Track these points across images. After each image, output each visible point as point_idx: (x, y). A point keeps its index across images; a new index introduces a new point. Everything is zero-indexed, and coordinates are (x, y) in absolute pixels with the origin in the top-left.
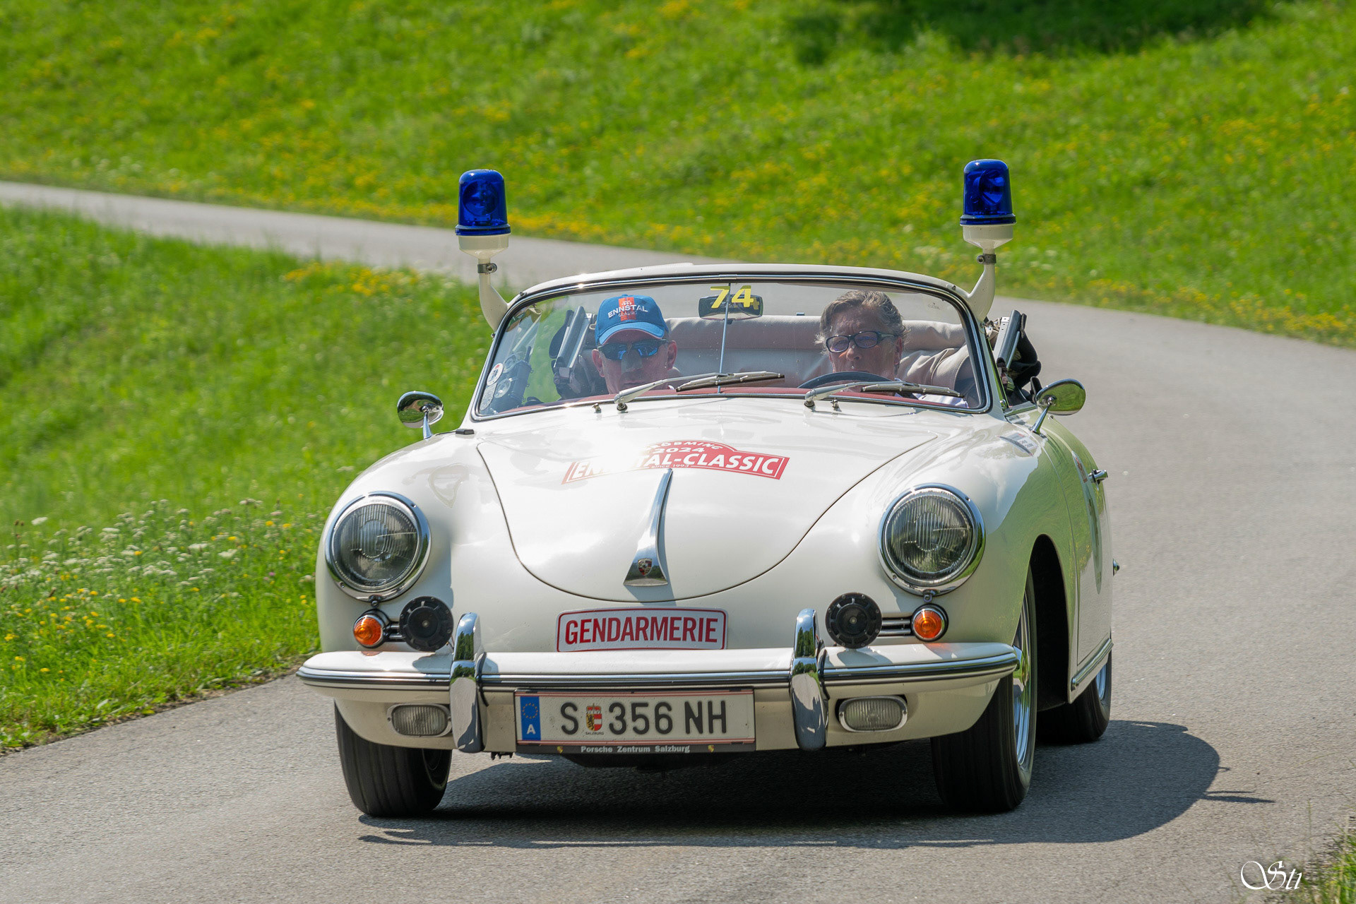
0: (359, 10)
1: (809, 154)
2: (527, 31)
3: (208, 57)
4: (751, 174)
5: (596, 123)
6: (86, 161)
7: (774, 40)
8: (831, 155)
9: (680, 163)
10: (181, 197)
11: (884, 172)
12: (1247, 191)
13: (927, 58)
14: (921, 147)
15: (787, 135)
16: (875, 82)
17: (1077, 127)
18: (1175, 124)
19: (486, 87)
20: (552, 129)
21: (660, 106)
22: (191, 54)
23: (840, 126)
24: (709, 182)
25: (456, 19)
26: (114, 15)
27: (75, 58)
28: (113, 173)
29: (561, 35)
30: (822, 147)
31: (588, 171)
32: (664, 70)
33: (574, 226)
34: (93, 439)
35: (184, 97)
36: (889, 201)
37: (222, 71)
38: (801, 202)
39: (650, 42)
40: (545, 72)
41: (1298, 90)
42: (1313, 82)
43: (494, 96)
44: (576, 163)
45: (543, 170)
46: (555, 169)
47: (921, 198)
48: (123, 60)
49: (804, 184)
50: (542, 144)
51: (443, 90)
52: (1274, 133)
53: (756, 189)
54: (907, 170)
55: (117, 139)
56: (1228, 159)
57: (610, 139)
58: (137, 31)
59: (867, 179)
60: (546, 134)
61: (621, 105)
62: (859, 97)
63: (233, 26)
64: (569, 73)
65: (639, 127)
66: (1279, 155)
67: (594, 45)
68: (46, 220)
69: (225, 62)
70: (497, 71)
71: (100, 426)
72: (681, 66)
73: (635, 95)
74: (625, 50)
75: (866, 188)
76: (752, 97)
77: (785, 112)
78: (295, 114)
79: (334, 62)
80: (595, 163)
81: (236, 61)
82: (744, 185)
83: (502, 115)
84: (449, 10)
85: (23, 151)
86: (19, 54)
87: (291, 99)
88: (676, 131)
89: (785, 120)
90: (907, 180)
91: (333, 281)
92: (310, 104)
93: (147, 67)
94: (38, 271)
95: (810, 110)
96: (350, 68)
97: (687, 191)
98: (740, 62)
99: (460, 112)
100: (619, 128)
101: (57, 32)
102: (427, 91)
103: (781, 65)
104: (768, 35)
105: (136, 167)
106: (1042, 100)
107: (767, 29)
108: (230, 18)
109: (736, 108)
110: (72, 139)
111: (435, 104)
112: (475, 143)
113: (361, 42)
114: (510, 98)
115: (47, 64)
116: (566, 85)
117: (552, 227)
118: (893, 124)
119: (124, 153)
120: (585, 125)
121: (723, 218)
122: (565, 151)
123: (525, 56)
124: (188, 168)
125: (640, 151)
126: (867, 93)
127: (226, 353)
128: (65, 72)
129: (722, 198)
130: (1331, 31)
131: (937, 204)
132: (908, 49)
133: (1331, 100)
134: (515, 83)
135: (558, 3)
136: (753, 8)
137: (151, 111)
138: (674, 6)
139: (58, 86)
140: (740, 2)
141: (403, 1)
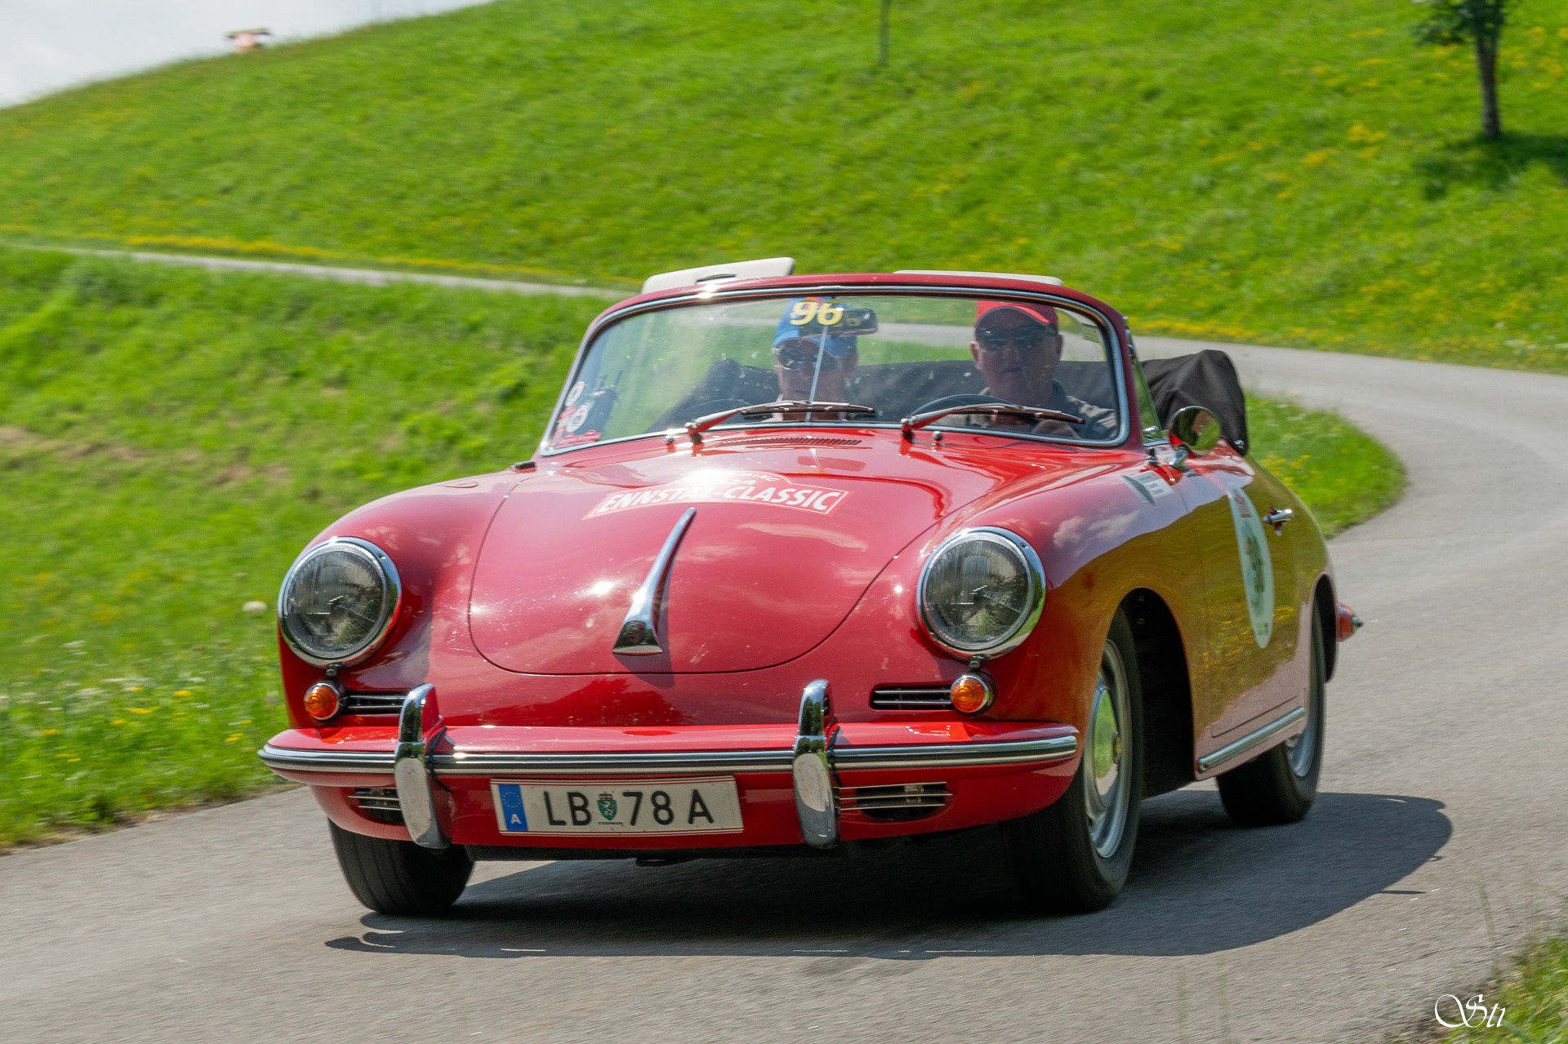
0: (1063, 165)
1: (1423, 272)
2: (1199, 180)
3: (942, 206)
4: (1375, 288)
5: (1251, 251)
7: (1395, 183)
8: (1440, 272)
9: (1318, 281)
11: (1483, 285)
13: (1517, 194)
14: (1514, 264)
15: (1405, 257)
16: (1477, 214)
19: (1162, 225)
20: (1216, 257)
21: (1303, 237)
22: (928, 203)
23: (1448, 249)
24: (1341, 295)
25: (1140, 171)
27: (838, 209)
29: (1223, 181)
30: (1434, 265)
31: (1244, 289)
32: (1307, 208)
33: (1232, 331)
36: (1488, 307)
37: (955, 216)
38: (1415, 309)
39: (1295, 186)
40: (1210, 213)
43: (1170, 232)
44: (1235, 282)
45: (1208, 288)
46: (1218, 287)
47: (1514, 305)
48: (876, 210)
49: (1418, 296)
50: (1207, 268)
51: (1129, 228)
53: (1380, 300)
54: (1502, 283)
57: (1261, 264)
58: (887, 186)
59: (1470, 290)
60: (1212, 261)
61: (1272, 237)
62: (1464, 225)
63: (962, 181)
64: (1229, 212)
65: (1286, 253)
67: (1250, 189)
69: (956, 209)
70: (1172, 212)
72: (1320, 204)
73: (1283, 229)
74: (1275, 193)
75: (1469, 297)
76: (1377, 228)
77: (1404, 239)
78: (1010, 249)
79: (1043, 207)
80: (1250, 283)
81: (965, 208)
82: (1371, 298)
83: (1176, 247)
86: (795, 205)
87: (1008, 237)
88: (1317, 256)
89: (1403, 245)
90: (1502, 291)
92: (1022, 241)
93: (895, 215)
95: (1424, 236)
96: (1055, 213)
97: (1323, 303)
98: (1367, 202)
99: (1143, 244)
100: (1270, 255)
101: (825, 187)
102: (1117, 230)
103: (1401, 202)
104: (1389, 179)
107: (1389, 173)
108: (960, 174)
111: (1124, 239)
112: (1153, 269)
113: (1063, 192)
114: (1182, 233)
115: (814, 213)
116: (1228, 221)
117: (1212, 332)
118: (1492, 246)
120: (1242, 252)
121: (1352, 323)
122: (1225, 274)
123: (1195, 199)
125: (1287, 272)
126: (1470, 222)
128: (830, 219)
129: (1352, 308)
131: (1526, 309)
132: (1502, 186)
134: (1187, 221)
135: (1221, 158)
136: (1378, 157)
137: (898, 249)
138: (1314, 158)
139: (824, 231)
140: (1367, 154)
141: (1097, 159)
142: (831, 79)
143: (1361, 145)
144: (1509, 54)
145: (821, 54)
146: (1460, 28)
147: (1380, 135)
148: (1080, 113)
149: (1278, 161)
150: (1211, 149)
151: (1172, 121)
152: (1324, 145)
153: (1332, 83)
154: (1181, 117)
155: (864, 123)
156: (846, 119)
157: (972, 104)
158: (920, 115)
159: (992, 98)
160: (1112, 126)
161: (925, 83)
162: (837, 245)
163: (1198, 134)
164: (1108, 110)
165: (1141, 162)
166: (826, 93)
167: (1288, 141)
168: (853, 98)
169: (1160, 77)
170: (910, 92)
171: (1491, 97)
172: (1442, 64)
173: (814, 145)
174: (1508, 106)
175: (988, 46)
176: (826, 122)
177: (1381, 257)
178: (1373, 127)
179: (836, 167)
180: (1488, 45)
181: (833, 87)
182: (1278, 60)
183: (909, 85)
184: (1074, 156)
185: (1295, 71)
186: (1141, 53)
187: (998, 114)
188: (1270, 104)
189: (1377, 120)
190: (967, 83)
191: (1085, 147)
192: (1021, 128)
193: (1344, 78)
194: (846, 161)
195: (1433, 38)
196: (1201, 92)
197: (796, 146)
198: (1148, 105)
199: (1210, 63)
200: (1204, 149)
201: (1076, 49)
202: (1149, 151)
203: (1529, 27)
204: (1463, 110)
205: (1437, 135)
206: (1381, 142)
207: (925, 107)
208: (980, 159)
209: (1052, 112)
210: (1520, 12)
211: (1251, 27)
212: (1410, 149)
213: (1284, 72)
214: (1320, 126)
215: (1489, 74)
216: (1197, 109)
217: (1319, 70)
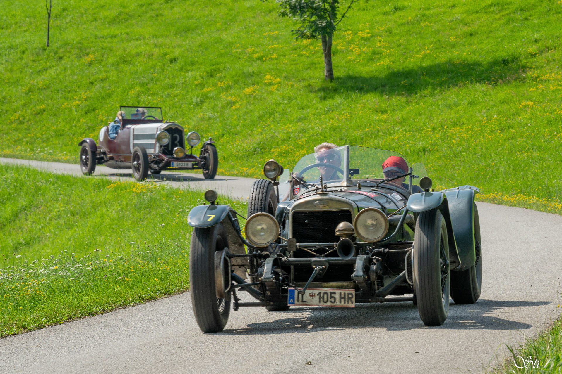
0: (133, 92)
1: (300, 143)
2: (194, 99)
3: (76, 111)
4: (278, 150)
5: (220, 133)
6: (32, 150)
9: (251, 147)
10: (68, 162)
12: (461, 152)
15: (291, 135)
16: (323, 116)
17: (398, 131)
18: (434, 129)
19: (180, 120)
20: (204, 135)
21: (244, 126)
22: (71, 110)
23: (311, 132)
24: (262, 153)
25: (169, 95)
26: (41, 97)
27: (28, 113)
28: (43, 153)
29: (208, 101)
30: (303, 140)
32: (246, 113)
34: (37, 247)
35: (68, 126)
37: (82, 116)
39: (240, 103)
40: (201, 115)
41: (479, 116)
42: (484, 113)
48: (45, 113)
49: (298, 153)
52: (470, 132)
53: (281, 155)
55: (44, 142)
56: (454, 141)
57: (226, 138)
58: (50, 101)
61: (229, 126)
62: (317, 121)
63: (86, 100)
64: (210, 115)
65: (237, 134)
66: (472, 139)
67: (220, 104)
68: (18, 169)
69: (83, 113)
70: (183, 114)
71: (39, 243)
72: (251, 111)
73: (235, 122)
74: (231, 106)
76: (278, 123)
81: (86, 113)
82: (276, 154)
84: (166, 93)
85: (9, 147)
86: (7, 111)
88: (250, 135)
89: (290, 130)
91: (125, 188)
93: (55, 115)
94: (15, 187)
95: (300, 126)
98: (274, 110)
100: (229, 134)
101: (21, 103)
104: (283, 100)
105: (51, 151)
106: (385, 121)
107: (283, 97)
108: (85, 97)
109: (272, 126)
110: (27, 142)
114: (189, 124)
115: (17, 115)
116: (210, 118)
118: (330, 131)
119: (47, 147)
123: (194, 108)
124: (70, 152)
125: (237, 142)
126: (320, 120)
127: (85, 215)
128: (24, 118)
130: (490, 95)
133: (491, 120)
134: (190, 118)
135: (205, 90)
136: (277, 90)
137: (56, 131)
138: (248, 90)
139: (21, 123)
140: (273, 88)
141: (149, 90)
142: (23, 52)
143: (270, 84)
144: (337, 43)
145: (18, 41)
146: (315, 31)
147: (278, 80)
148: (140, 69)
149: (232, 91)
150: (202, 86)
151: (183, 73)
152: (254, 84)
153: (256, 56)
154: (187, 71)
155: (39, 72)
156: (31, 71)
157: (90, 64)
158: (65, 69)
159: (100, 62)
160: (156, 75)
161: (68, 54)
162: (26, 129)
163: (195, 78)
164: (154, 67)
165: (169, 91)
166: (21, 59)
167: (236, 82)
168: (34, 61)
169: (177, 52)
170: (61, 58)
171: (329, 63)
172: (306, 47)
173: (17, 83)
174: (337, 67)
175: (96, 37)
176: (21, 72)
177: (281, 136)
178: (276, 76)
179: (27, 94)
180: (327, 38)
181: (25, 56)
182: (231, 45)
183: (61, 55)
184: (138, 89)
185: (239, 50)
186: (168, 41)
187: (103, 69)
188: (227, 65)
189: (277, 73)
190: (87, 54)
191: (142, 85)
192: (113, 75)
193: (262, 53)
194: (30, 90)
195: (303, 36)
196: (196, 59)
197: (8, 83)
198: (171, 65)
199: (199, 46)
200: (197, 86)
201: (137, 40)
202: (172, 86)
203: (344, 31)
204: (316, 68)
205: (304, 80)
206: (280, 83)
207: (68, 66)
208: (94, 90)
209: (126, 68)
210: (341, 24)
211: (218, 30)
212: (292, 86)
213: (234, 51)
214: (252, 75)
215: (328, 52)
216: (194, 67)
217: (250, 50)
